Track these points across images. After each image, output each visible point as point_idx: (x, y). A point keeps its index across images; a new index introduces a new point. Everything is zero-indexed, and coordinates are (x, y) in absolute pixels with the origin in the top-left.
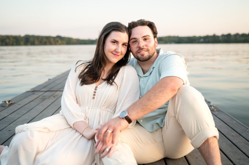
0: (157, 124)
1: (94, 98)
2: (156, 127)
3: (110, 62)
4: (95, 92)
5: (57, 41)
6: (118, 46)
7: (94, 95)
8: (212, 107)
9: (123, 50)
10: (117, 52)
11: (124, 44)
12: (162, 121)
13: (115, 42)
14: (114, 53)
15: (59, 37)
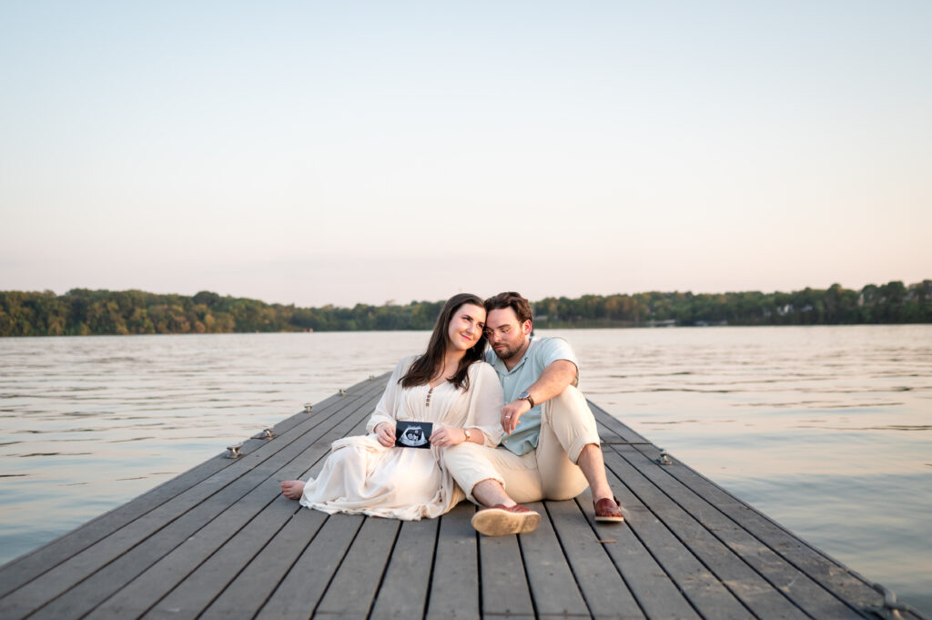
0: (528, 442)
1: (427, 405)
2: (527, 448)
3: (458, 350)
4: (429, 396)
5: (201, 317)
6: (472, 325)
7: (428, 400)
8: (665, 457)
9: (477, 333)
10: (469, 333)
11: (480, 324)
12: (536, 439)
13: (469, 319)
14: (464, 334)
15: (207, 299)
